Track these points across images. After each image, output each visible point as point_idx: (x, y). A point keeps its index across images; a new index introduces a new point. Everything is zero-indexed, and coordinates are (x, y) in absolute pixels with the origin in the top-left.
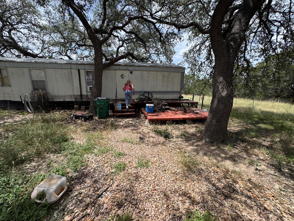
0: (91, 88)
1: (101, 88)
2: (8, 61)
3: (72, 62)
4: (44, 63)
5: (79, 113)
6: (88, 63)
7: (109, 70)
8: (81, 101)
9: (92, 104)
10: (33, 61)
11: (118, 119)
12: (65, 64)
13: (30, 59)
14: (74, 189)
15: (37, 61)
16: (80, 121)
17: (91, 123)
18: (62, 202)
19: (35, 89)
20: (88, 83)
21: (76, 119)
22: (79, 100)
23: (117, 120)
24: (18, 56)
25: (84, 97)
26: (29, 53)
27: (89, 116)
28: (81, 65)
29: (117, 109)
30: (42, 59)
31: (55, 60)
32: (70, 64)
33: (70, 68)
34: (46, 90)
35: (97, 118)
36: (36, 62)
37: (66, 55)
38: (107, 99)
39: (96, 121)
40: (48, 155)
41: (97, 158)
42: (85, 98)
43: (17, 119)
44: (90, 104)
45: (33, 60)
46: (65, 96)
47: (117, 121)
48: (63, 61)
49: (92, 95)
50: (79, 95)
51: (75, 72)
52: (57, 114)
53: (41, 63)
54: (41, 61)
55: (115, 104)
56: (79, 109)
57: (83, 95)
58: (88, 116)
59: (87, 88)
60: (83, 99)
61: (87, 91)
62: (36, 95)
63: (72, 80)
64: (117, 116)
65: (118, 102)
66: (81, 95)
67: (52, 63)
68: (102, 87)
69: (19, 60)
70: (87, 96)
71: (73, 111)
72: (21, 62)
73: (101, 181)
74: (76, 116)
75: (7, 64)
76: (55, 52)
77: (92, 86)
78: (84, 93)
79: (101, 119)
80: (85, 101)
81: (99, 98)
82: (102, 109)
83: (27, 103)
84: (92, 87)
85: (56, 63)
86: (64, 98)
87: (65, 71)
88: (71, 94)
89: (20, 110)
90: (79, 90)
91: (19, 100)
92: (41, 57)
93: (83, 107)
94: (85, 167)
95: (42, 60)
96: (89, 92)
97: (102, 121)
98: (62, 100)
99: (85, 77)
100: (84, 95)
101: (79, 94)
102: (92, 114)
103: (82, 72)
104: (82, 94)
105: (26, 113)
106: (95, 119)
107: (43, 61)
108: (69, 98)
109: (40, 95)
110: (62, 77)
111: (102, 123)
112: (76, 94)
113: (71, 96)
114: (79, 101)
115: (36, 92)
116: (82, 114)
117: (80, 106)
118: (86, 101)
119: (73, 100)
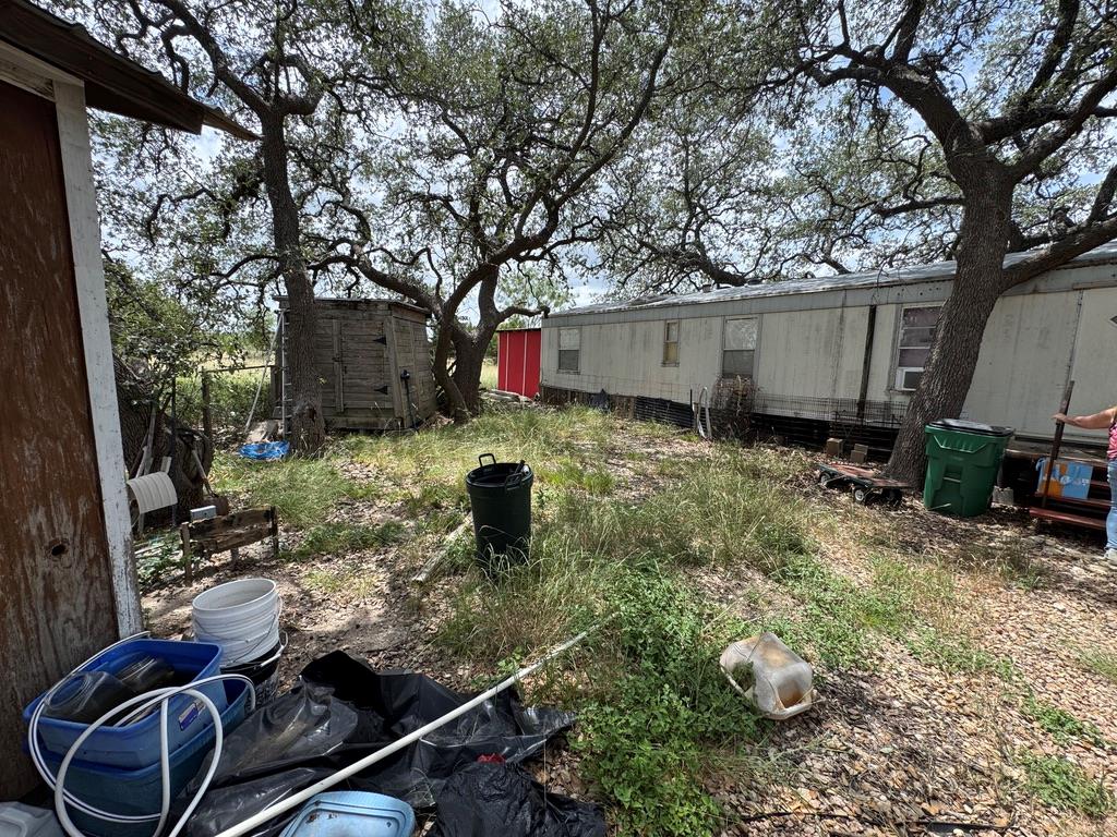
0: (912, 380)
1: (968, 380)
2: (686, 304)
3: (853, 283)
4: (764, 297)
5: (845, 469)
6: (922, 276)
7: (1035, 291)
8: (856, 426)
9: (905, 444)
10: (738, 296)
11: (1050, 541)
12: (825, 292)
13: (728, 291)
14: (829, 725)
15: (748, 293)
16: (844, 498)
17: (894, 518)
18: (789, 734)
19: (725, 375)
20: (903, 357)
21: (830, 485)
22: (851, 419)
23: (1041, 545)
24: (706, 288)
25: (874, 411)
26: (728, 273)
27: (887, 491)
28: (889, 286)
29: (1053, 490)
30: (758, 286)
31: (793, 285)
32: (843, 291)
33: (840, 304)
34: (751, 377)
35: (920, 504)
36: (743, 299)
37: (827, 260)
38: (998, 433)
39: (915, 515)
40: (750, 574)
41: (920, 669)
42: (874, 416)
43: (679, 450)
44: (897, 442)
45: (738, 292)
46: (800, 402)
47: (1046, 549)
48: (819, 285)
49: (917, 405)
50: (853, 402)
51: (857, 319)
52: (768, 457)
53: (756, 298)
54: (756, 292)
55: (1046, 461)
56: (845, 453)
57: (870, 403)
58: (879, 488)
59: (892, 376)
60: (869, 416)
61: (890, 388)
62: (725, 391)
63: (840, 346)
64: (1048, 526)
65: (1069, 453)
66: (862, 404)
67: (787, 295)
68: (972, 373)
69: (707, 298)
70: (887, 406)
71: (821, 458)
72: (711, 303)
73: (941, 773)
74: (833, 475)
75: (684, 312)
76: (793, 258)
77: (921, 369)
78: (877, 394)
79: (944, 515)
80: (874, 425)
81: (952, 422)
82: (960, 474)
83: (703, 410)
84: (922, 373)
85: (798, 293)
86: (798, 406)
87: (822, 318)
88: (827, 394)
89: (683, 427)
90: (860, 383)
91: (685, 400)
92: (756, 281)
93: (861, 449)
94: (866, 674)
95: (757, 289)
96: (903, 393)
97: (945, 523)
98: (790, 413)
99: (895, 332)
100: (875, 404)
101: (857, 397)
102: (900, 485)
103: (887, 316)
104: (868, 399)
105: (695, 439)
106: (911, 507)
107: (763, 292)
108: (816, 408)
109: (735, 393)
110: (808, 338)
111: (950, 534)
112: (842, 394)
113: (823, 402)
114: (850, 426)
115: (729, 382)
116: (859, 474)
117: (847, 442)
118: (880, 425)
119: (829, 417)
